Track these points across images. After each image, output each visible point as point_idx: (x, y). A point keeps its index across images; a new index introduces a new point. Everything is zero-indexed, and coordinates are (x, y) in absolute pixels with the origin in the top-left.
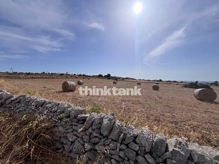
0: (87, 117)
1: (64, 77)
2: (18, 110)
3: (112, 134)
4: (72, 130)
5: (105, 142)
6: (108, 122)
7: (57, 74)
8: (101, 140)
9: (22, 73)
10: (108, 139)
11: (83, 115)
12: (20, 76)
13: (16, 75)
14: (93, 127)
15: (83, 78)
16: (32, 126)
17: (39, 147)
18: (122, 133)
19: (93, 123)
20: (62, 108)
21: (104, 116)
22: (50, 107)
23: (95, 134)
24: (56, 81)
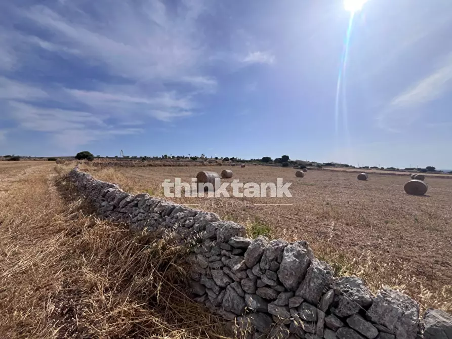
0: (248, 243)
1: (198, 164)
2: (135, 218)
3: (305, 287)
4: (221, 265)
5: (288, 300)
6: (295, 259)
7: (186, 158)
8: (280, 295)
9: (135, 158)
10: (294, 295)
11: (242, 239)
12: (133, 162)
13: (127, 161)
14: (262, 264)
15: (232, 166)
16: (157, 246)
17: (168, 285)
18: (330, 288)
19: (261, 257)
20: (201, 221)
21: (284, 245)
22: (182, 218)
23: (266, 280)
24: (184, 170)
